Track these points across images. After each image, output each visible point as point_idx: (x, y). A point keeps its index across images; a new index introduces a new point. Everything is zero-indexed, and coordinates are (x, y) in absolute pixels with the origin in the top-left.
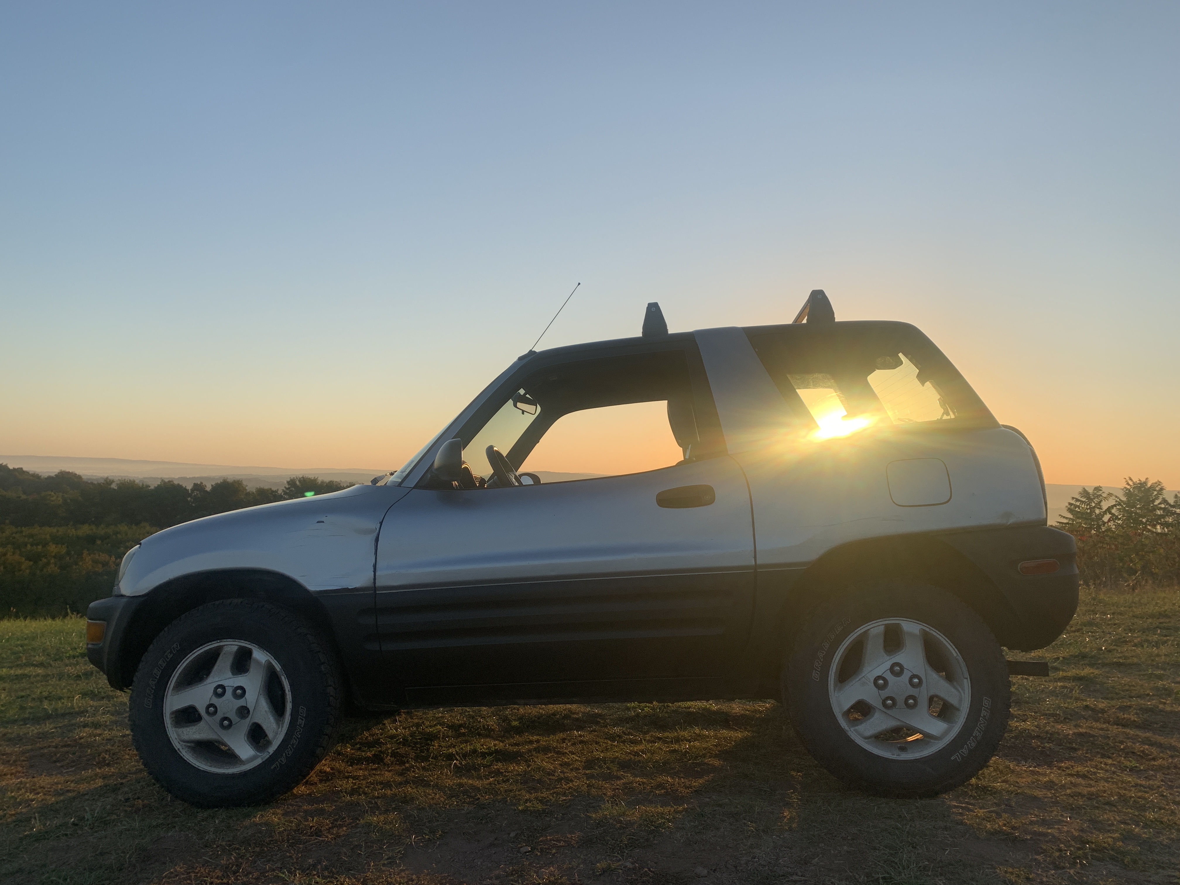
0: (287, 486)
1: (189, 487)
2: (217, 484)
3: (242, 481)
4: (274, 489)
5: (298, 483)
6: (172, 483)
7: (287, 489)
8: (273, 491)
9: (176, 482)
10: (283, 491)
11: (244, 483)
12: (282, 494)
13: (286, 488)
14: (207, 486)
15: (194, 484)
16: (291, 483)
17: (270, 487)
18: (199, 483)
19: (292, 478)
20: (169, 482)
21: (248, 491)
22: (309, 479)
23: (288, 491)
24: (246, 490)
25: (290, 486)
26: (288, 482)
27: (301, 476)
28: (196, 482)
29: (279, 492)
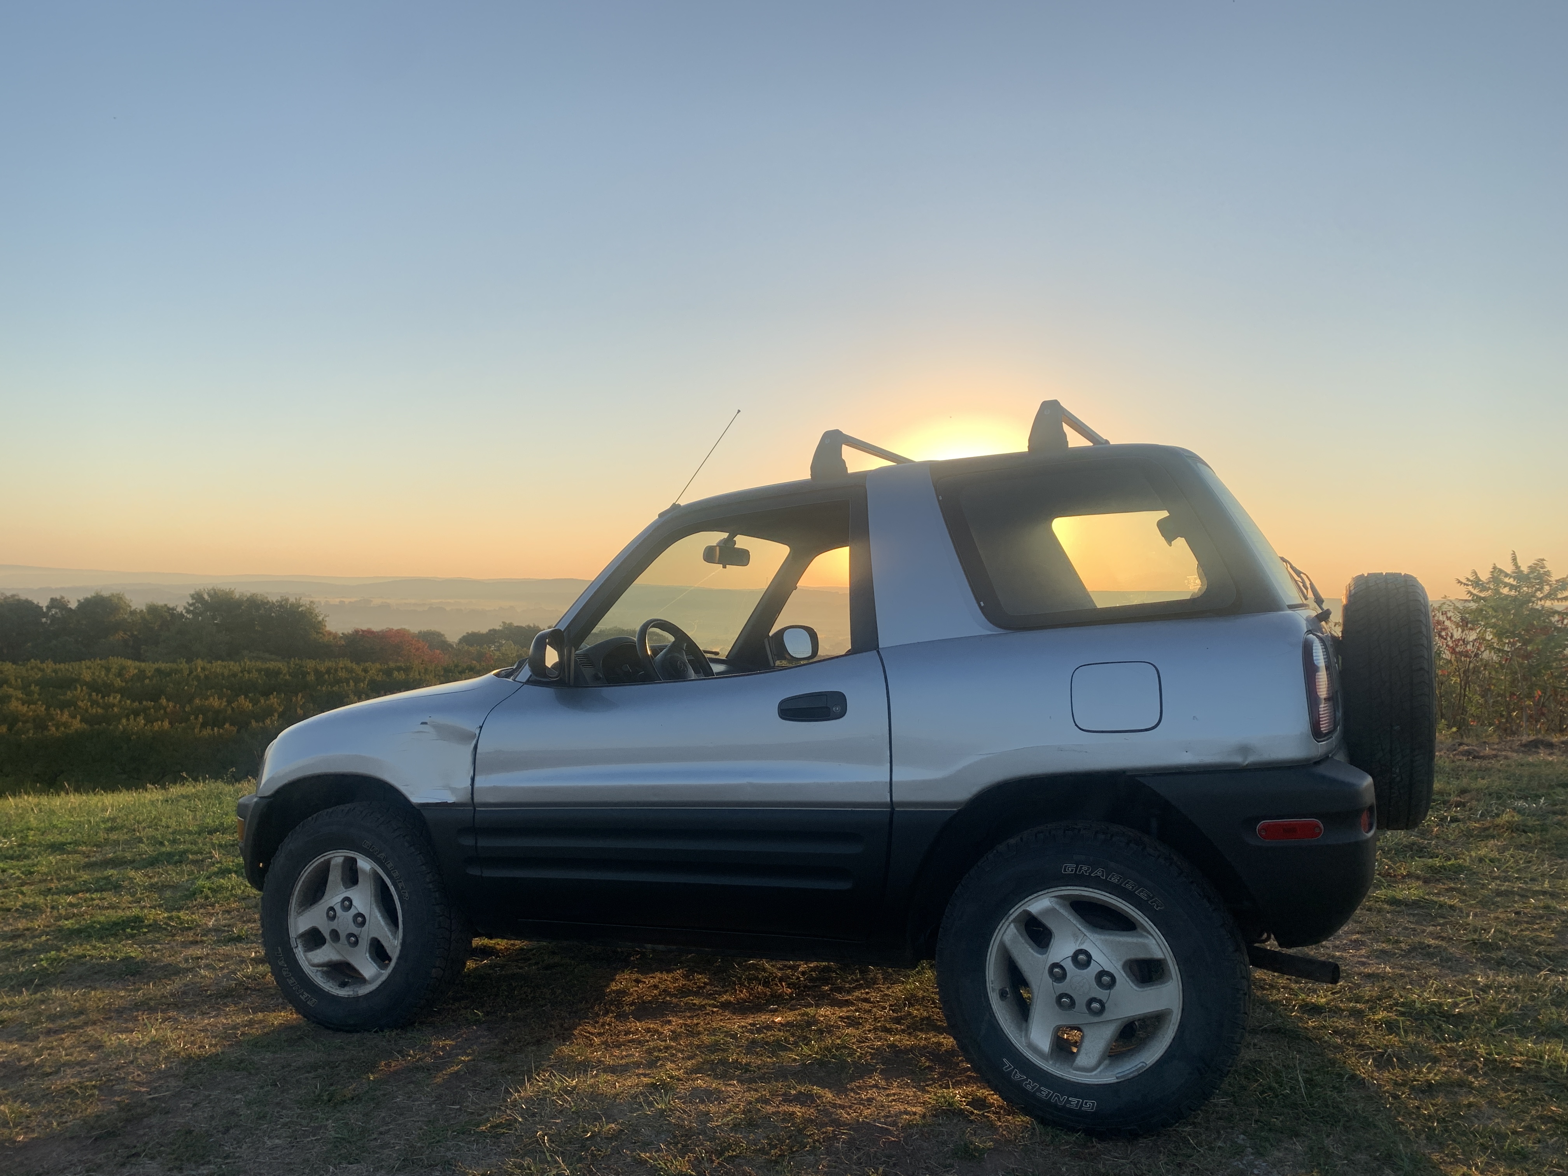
0: (191, 602)
1: (44, 603)
2: (86, 600)
3: (123, 594)
4: (171, 605)
5: (206, 597)
6: (17, 598)
7: (191, 605)
8: (169, 609)
9: (23, 596)
10: (185, 608)
11: (128, 597)
12: (184, 613)
13: (188, 603)
14: (71, 602)
15: (52, 599)
16: (195, 596)
17: (166, 603)
18: (58, 597)
19: (197, 590)
20: (13, 596)
21: (133, 608)
22: (223, 590)
23: (192, 608)
24: (130, 606)
25: (194, 601)
26: (192, 597)
27: (210, 587)
28: (54, 596)
29: (178, 610)
